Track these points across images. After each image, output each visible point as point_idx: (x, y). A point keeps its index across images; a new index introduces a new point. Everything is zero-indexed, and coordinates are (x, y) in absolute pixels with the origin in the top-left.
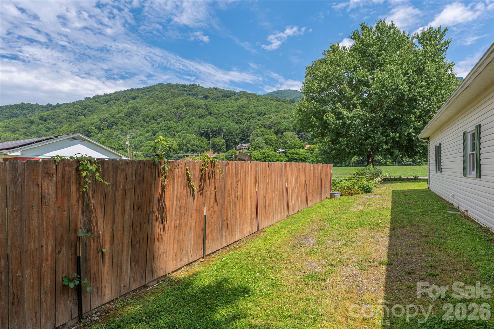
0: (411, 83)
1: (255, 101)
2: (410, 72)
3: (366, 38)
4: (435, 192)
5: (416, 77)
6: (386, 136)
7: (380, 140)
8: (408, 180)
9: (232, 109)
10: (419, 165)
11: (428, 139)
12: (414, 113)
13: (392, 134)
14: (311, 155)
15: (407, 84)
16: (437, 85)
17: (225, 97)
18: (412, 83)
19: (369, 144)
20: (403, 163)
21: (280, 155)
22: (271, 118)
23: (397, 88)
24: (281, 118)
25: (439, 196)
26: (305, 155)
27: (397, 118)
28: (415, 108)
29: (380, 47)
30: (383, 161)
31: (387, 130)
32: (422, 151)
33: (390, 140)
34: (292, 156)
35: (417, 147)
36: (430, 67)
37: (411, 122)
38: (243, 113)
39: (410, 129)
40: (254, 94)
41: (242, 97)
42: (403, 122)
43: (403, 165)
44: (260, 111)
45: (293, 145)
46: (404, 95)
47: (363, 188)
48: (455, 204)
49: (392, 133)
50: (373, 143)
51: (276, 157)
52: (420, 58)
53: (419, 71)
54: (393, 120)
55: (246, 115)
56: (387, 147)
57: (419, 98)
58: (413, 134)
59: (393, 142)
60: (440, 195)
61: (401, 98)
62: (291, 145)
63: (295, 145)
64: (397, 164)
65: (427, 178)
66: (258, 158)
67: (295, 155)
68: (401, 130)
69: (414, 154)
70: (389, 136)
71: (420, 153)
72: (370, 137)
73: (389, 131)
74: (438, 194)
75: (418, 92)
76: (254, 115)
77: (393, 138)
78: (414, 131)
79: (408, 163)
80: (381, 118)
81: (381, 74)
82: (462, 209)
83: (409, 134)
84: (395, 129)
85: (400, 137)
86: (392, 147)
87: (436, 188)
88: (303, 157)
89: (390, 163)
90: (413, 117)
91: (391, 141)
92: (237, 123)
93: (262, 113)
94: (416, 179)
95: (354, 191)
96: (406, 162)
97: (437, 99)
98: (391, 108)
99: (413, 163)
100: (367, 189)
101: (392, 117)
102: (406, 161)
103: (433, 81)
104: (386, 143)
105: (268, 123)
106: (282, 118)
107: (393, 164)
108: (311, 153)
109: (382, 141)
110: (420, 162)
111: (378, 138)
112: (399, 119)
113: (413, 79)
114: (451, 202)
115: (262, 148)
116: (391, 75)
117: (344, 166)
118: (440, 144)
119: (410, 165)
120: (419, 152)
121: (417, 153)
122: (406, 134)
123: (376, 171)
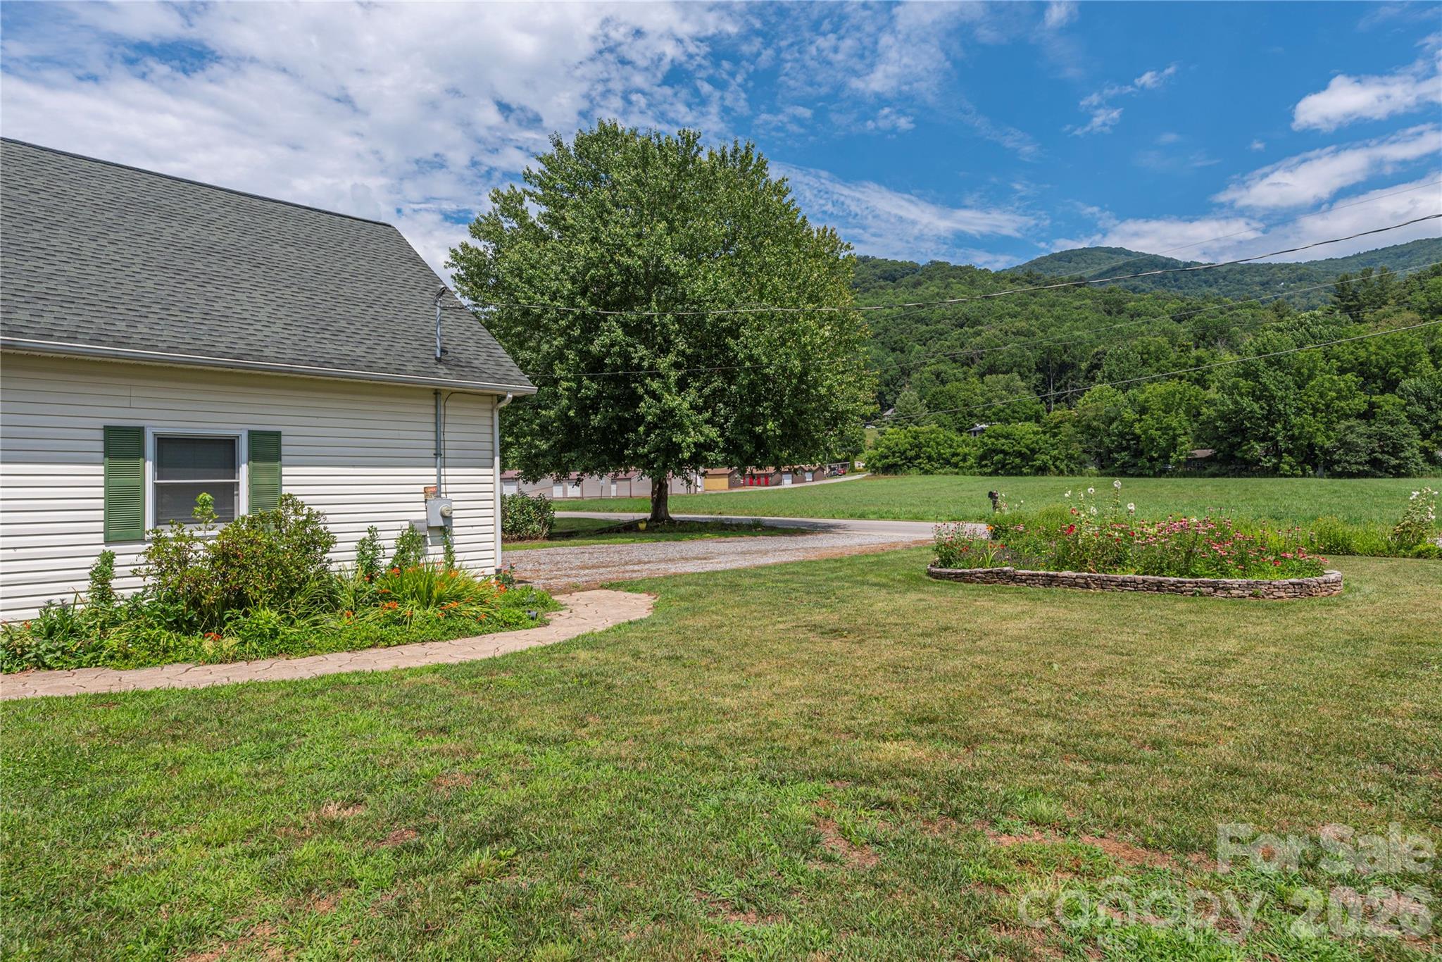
1: (963, 288)
9: (888, 311)
14: (1052, 441)
17: (886, 279)
21: (964, 441)
22: (980, 335)
24: (1006, 332)
26: (1029, 442)
30: (1268, 463)
34: (993, 444)
38: (917, 322)
40: (967, 267)
41: (931, 278)
44: (963, 314)
45: (1007, 411)
51: (951, 447)
55: (924, 328)
62: (1003, 411)
63: (1014, 412)
66: (896, 449)
67: (1004, 441)
76: (943, 326)
79: (1355, 467)
88: (1027, 447)
89: (1291, 467)
92: (894, 350)
93: (968, 320)
96: (1346, 464)
102: (1348, 462)
105: (967, 351)
106: (1009, 334)
107: (1304, 470)
108: (1055, 435)
115: (916, 420)
117: (1148, 476)
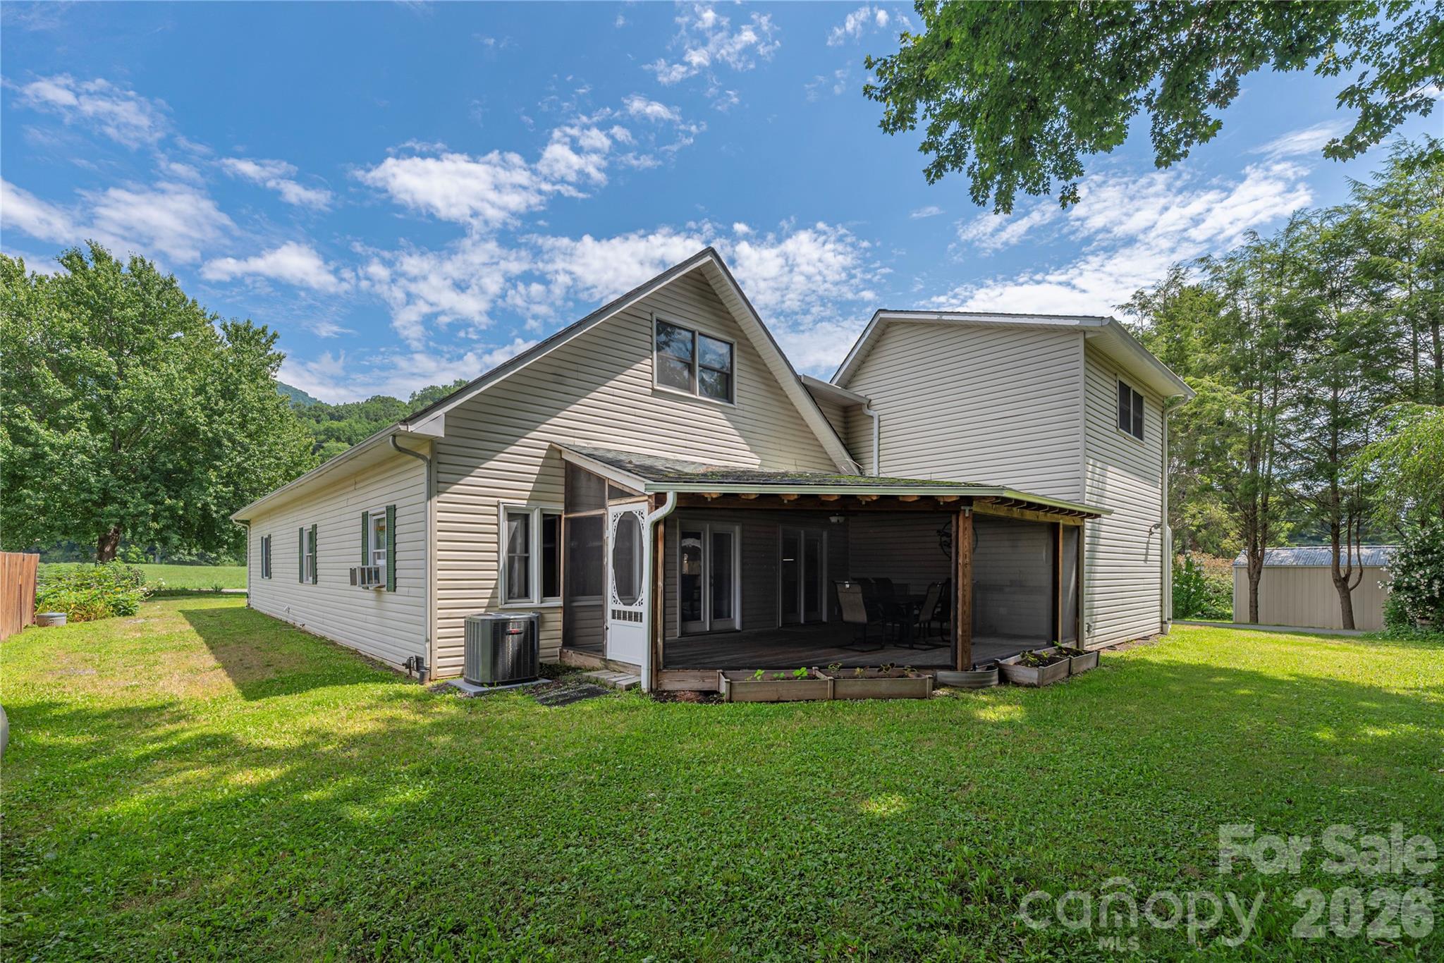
0: (212, 413)
2: (210, 390)
3: (106, 282)
4: (261, 610)
5: (221, 403)
6: (156, 503)
7: (141, 509)
8: (200, 594)
10: (215, 565)
11: (247, 522)
12: (216, 468)
13: (168, 501)
15: (202, 410)
16: (261, 427)
18: (214, 412)
19: (111, 515)
20: (173, 557)
23: (181, 413)
25: (266, 615)
27: (180, 470)
28: (218, 458)
29: (143, 315)
31: (157, 490)
32: (232, 540)
33: (165, 511)
35: (222, 531)
36: (248, 392)
37: (210, 483)
39: (207, 496)
42: (193, 480)
43: (173, 563)
46: (196, 430)
47: (114, 606)
48: (290, 621)
49: (170, 497)
50: (122, 513)
52: (230, 371)
53: (228, 394)
54: (169, 472)
56: (155, 525)
57: (226, 442)
58: (214, 508)
59: (172, 517)
60: (268, 613)
61: (190, 432)
64: (157, 561)
65: (246, 590)
68: (190, 494)
69: (214, 543)
70: (162, 503)
71: (228, 544)
72: (114, 500)
73: (162, 493)
74: (265, 612)
75: (225, 432)
77: (171, 509)
78: (215, 501)
80: (143, 463)
81: (146, 374)
82: (298, 624)
83: (206, 505)
84: (177, 492)
85: (185, 508)
86: (167, 527)
87: (262, 603)
89: (138, 556)
90: (212, 475)
91: (167, 514)
94: (217, 593)
95: (95, 612)
96: (182, 556)
97: (260, 452)
98: (168, 448)
99: (201, 559)
100: (125, 608)
101: (170, 466)
103: (254, 419)
104: (155, 518)
107: (147, 559)
109: (144, 513)
110: (216, 559)
111: (137, 505)
112: (185, 472)
113: (216, 404)
114: (284, 619)
116: (169, 383)
118: (270, 536)
119: (192, 563)
120: (226, 542)
121: (221, 543)
122: (199, 505)
123: (131, 574)
